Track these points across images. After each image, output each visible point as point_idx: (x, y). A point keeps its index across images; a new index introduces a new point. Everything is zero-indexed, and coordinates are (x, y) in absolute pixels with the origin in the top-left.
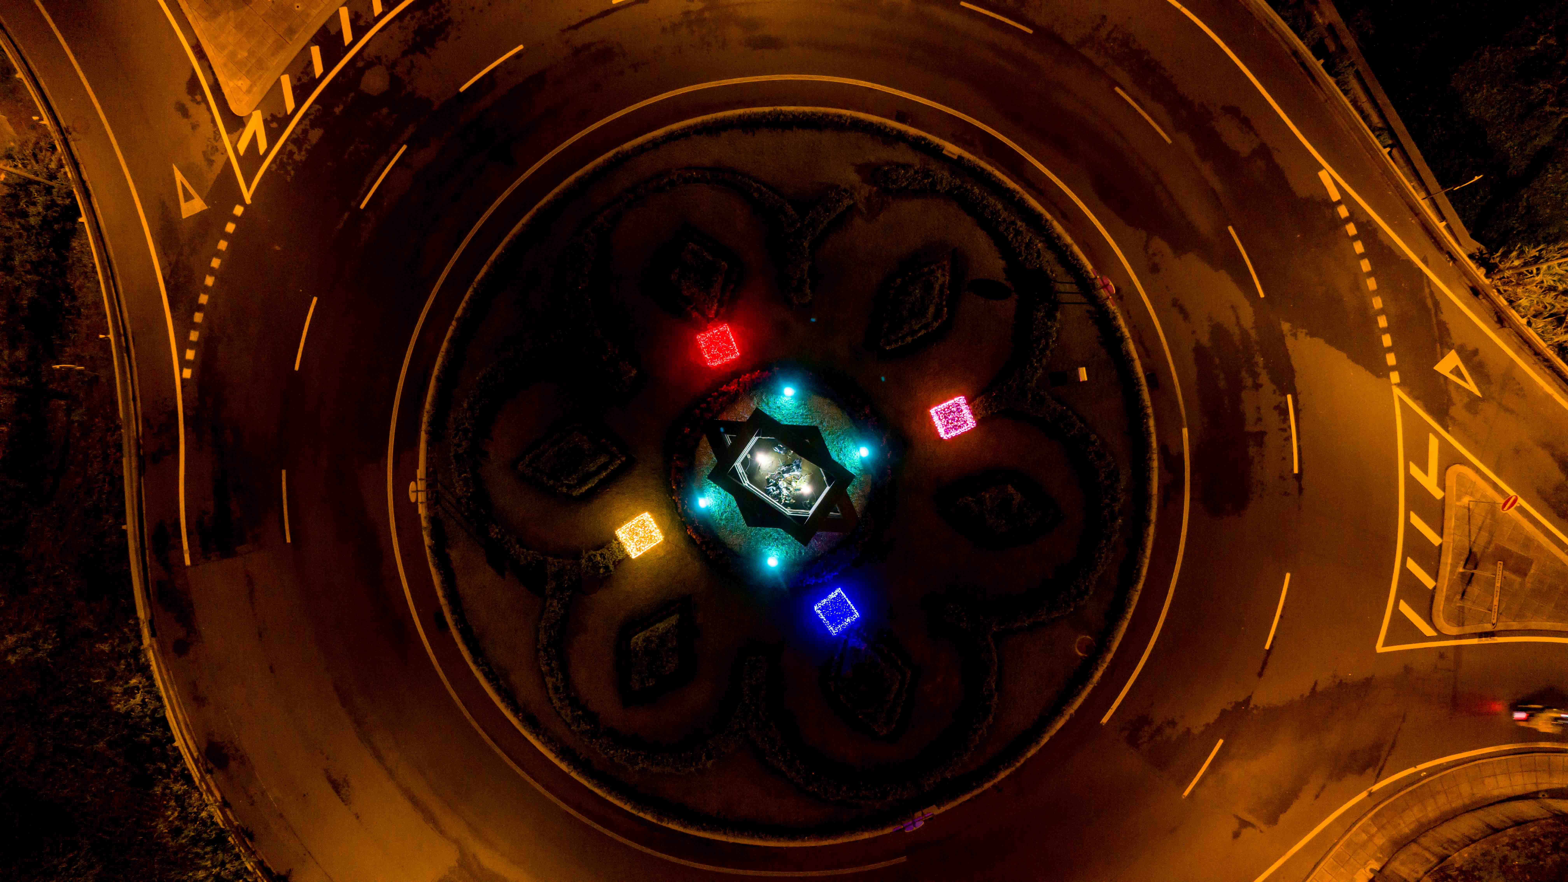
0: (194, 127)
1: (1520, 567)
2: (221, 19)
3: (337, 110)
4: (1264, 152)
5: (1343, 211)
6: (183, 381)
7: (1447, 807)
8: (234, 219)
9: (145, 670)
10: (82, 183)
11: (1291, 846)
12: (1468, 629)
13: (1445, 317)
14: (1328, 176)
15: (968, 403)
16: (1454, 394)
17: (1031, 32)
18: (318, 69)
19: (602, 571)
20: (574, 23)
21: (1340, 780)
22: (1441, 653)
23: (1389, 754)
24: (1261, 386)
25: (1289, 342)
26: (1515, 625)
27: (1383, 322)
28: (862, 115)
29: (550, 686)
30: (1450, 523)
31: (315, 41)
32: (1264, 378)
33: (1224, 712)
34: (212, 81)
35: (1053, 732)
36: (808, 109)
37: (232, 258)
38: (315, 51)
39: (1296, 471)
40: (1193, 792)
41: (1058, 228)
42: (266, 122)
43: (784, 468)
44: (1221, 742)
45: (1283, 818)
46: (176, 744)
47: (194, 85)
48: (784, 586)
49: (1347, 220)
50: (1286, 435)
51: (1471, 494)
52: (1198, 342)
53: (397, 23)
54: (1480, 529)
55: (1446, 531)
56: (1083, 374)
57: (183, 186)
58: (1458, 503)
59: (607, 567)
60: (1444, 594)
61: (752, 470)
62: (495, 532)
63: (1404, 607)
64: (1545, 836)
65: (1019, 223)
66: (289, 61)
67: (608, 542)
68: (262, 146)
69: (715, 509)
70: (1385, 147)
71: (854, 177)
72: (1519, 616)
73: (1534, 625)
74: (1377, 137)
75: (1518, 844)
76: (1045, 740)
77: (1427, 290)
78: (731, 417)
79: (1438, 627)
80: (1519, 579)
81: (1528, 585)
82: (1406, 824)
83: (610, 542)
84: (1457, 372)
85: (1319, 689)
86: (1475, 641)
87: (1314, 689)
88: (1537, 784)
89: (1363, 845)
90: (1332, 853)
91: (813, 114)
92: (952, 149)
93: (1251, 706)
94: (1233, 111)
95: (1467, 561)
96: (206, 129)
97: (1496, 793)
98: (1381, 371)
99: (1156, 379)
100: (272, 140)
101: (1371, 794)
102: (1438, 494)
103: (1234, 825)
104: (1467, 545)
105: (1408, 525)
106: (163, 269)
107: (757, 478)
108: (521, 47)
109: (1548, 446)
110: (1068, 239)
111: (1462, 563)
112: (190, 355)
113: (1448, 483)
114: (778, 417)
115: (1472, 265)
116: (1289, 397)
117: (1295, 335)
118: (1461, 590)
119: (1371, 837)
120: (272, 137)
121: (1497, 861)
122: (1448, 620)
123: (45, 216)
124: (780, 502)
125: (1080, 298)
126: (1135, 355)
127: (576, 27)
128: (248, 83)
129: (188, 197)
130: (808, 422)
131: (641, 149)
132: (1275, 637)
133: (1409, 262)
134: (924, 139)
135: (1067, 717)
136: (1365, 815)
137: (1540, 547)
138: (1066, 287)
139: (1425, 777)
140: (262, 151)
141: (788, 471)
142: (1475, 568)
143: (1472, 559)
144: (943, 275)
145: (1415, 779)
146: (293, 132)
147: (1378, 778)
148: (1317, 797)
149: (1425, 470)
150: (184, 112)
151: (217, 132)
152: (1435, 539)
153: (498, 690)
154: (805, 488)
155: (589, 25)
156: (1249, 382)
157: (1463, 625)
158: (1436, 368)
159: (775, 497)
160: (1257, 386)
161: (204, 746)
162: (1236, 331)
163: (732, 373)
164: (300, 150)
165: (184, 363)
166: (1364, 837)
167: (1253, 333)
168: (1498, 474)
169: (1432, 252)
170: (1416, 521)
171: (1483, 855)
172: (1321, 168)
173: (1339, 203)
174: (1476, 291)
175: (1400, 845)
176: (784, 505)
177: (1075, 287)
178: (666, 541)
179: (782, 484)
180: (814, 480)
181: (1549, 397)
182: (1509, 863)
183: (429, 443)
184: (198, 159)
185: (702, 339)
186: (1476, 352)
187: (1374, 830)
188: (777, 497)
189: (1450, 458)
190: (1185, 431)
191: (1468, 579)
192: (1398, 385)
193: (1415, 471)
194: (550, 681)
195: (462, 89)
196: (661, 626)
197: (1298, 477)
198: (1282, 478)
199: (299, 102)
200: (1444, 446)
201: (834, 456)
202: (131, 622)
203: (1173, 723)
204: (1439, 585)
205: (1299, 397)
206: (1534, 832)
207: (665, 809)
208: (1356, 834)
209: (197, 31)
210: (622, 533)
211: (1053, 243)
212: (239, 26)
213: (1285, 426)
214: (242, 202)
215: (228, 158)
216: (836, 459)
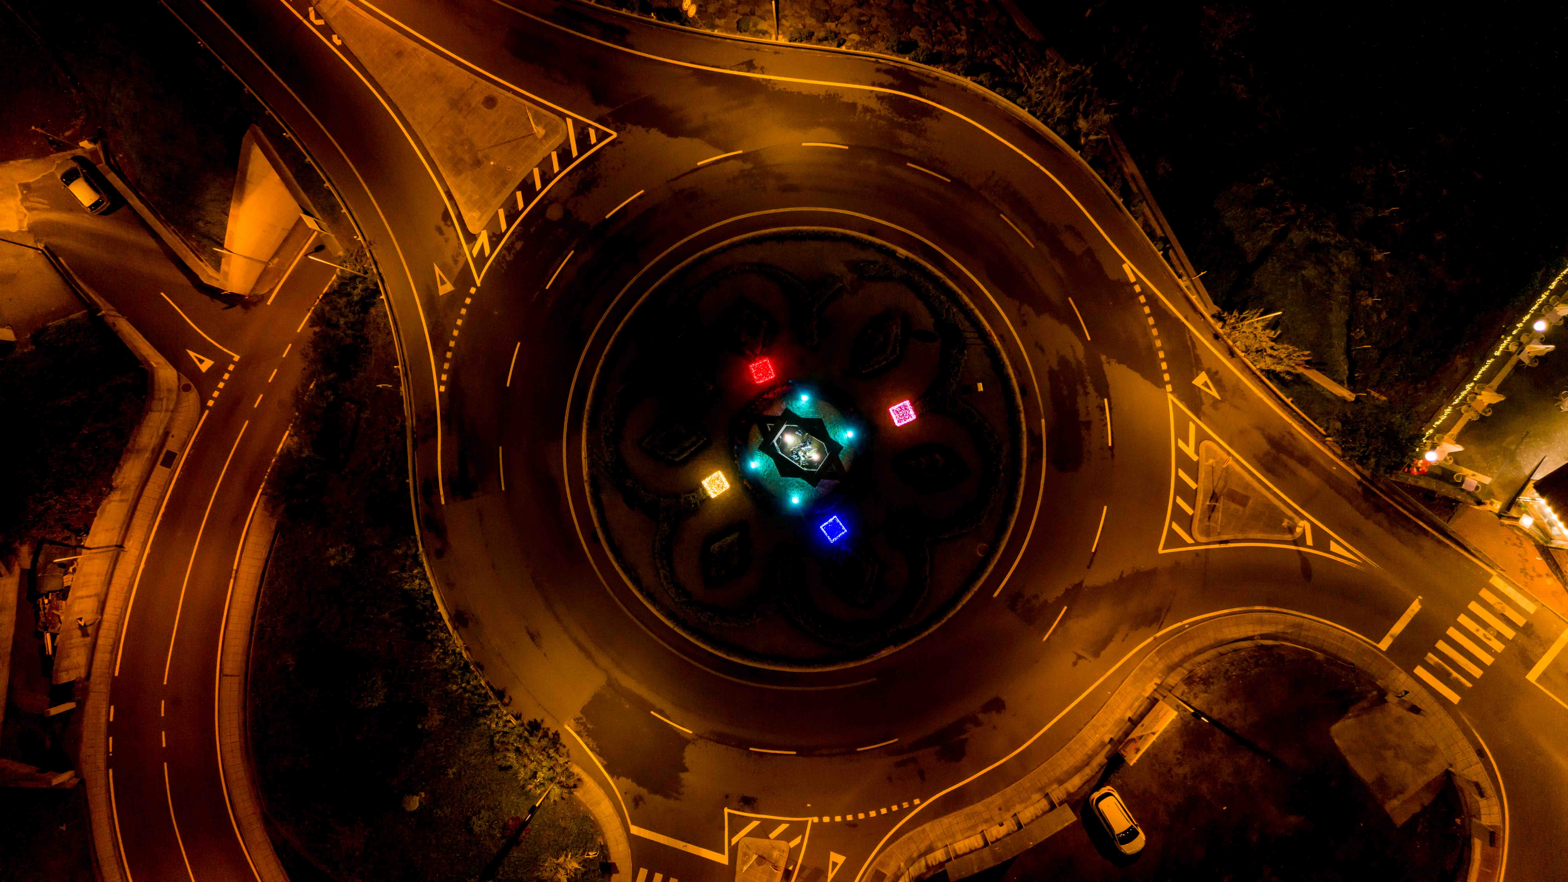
0: (446, 240)
1: (1242, 500)
2: (463, 176)
3: (532, 230)
4: (1090, 252)
5: (1137, 289)
6: (440, 393)
7: (1200, 646)
8: (471, 296)
9: (421, 565)
10: (380, 274)
11: (1107, 671)
12: (1212, 539)
13: (1198, 352)
14: (1128, 267)
15: (912, 405)
16: (1204, 398)
17: (949, 181)
18: (521, 205)
19: (693, 506)
20: (674, 177)
21: (1137, 629)
22: (1197, 553)
23: (1166, 614)
24: (1089, 393)
25: (1106, 367)
26: (1240, 536)
27: (1161, 355)
28: (848, 232)
29: (662, 575)
30: (1202, 475)
31: (519, 188)
32: (1091, 389)
33: (1067, 590)
34: (457, 213)
35: (964, 602)
36: (815, 228)
37: (468, 320)
38: (519, 195)
39: (1110, 444)
40: (1048, 639)
41: (966, 299)
42: (490, 238)
43: (802, 444)
44: (1065, 608)
45: (1103, 653)
46: (439, 611)
47: (446, 216)
48: (803, 515)
49: (1140, 294)
50: (1103, 423)
51: (1214, 458)
52: (1050, 367)
53: (568, 177)
54: (1219, 479)
55: (1199, 480)
56: (980, 387)
57: (440, 276)
58: (1207, 464)
59: (696, 504)
60: (1198, 517)
61: (783, 446)
62: (629, 483)
63: (1175, 526)
64: (1250, 658)
65: (942, 297)
66: (503, 201)
67: (697, 488)
68: (487, 251)
69: (760, 469)
70: (1159, 251)
71: (842, 268)
72: (1242, 530)
73: (1252, 535)
74: (1155, 245)
75: (1235, 663)
76: (959, 607)
77: (1188, 336)
78: (770, 413)
79: (1195, 537)
80: (1241, 508)
81: (1248, 512)
82: (1176, 656)
83: (698, 489)
84: (1206, 384)
85: (1125, 575)
86: (1217, 546)
87: (1121, 576)
88: (1254, 631)
89: (1151, 669)
90: (1132, 673)
91: (819, 231)
92: (902, 252)
93: (1084, 586)
94: (1070, 228)
95: (1212, 498)
96: (453, 242)
97: (1230, 637)
98: (1161, 384)
99: (1026, 389)
100: (493, 249)
101: (1155, 639)
102: (1195, 458)
103: (1073, 658)
104: (1212, 488)
105: (1178, 477)
106: (428, 326)
107: (786, 450)
108: (642, 191)
109: (1259, 428)
110: (972, 306)
111: (1209, 499)
112: (444, 377)
113: (1200, 451)
114: (798, 413)
115: (1212, 321)
116: (1106, 400)
117: (1109, 363)
118: (1208, 515)
119: (1155, 664)
120: (493, 246)
121: (1222, 673)
122: (1201, 533)
123: (362, 295)
124: (799, 464)
125: (979, 341)
126: (1012, 375)
127: (676, 179)
128: (479, 214)
129: (443, 283)
130: (816, 416)
131: (715, 252)
132: (1097, 545)
133: (1178, 319)
134: (885, 246)
135: (973, 593)
136: (1152, 651)
137: (1254, 489)
138: (971, 335)
139: (1188, 628)
140: (487, 254)
141: (804, 446)
142: (1217, 501)
143: (1214, 497)
144: (897, 328)
145: (1182, 628)
146: (505, 243)
147: (1160, 629)
148: (1123, 640)
149: (1187, 443)
150: (441, 232)
151: (460, 244)
152: (1193, 485)
153: (631, 579)
154: (815, 456)
155: (684, 178)
156: (1081, 391)
157: (1209, 536)
158: (1194, 382)
159: (797, 461)
160: (1087, 394)
161: (453, 613)
162: (1072, 360)
163: (770, 387)
164: (509, 254)
165: (440, 383)
166: (1151, 664)
167: (1083, 362)
168: (1230, 445)
169: (1191, 312)
170: (1182, 474)
171: (1214, 669)
172: (1124, 262)
173: (1135, 283)
174: (1217, 336)
175: (1171, 668)
176: (802, 466)
177: (976, 334)
178: (731, 488)
179: (801, 454)
180: (820, 450)
181: (1261, 399)
182: (1229, 674)
183: (588, 430)
184: (450, 261)
185: (753, 367)
186: (1217, 373)
187: (1157, 659)
188: (798, 461)
189: (1202, 437)
190: (1043, 421)
191: (1212, 509)
192: (1171, 392)
193: (1181, 444)
194: (662, 572)
195: (607, 217)
196: (729, 539)
197: (1111, 448)
198: (1102, 448)
199: (509, 225)
200: (1198, 428)
201: (831, 436)
202: (412, 537)
203: (1036, 597)
204: (1196, 512)
205: (1113, 400)
206: (1244, 655)
207: (730, 649)
208: (1146, 662)
209: (448, 184)
210: (705, 483)
211: (963, 307)
212: (474, 181)
213: (1102, 417)
214: (475, 285)
215: (467, 260)
216: (833, 438)
